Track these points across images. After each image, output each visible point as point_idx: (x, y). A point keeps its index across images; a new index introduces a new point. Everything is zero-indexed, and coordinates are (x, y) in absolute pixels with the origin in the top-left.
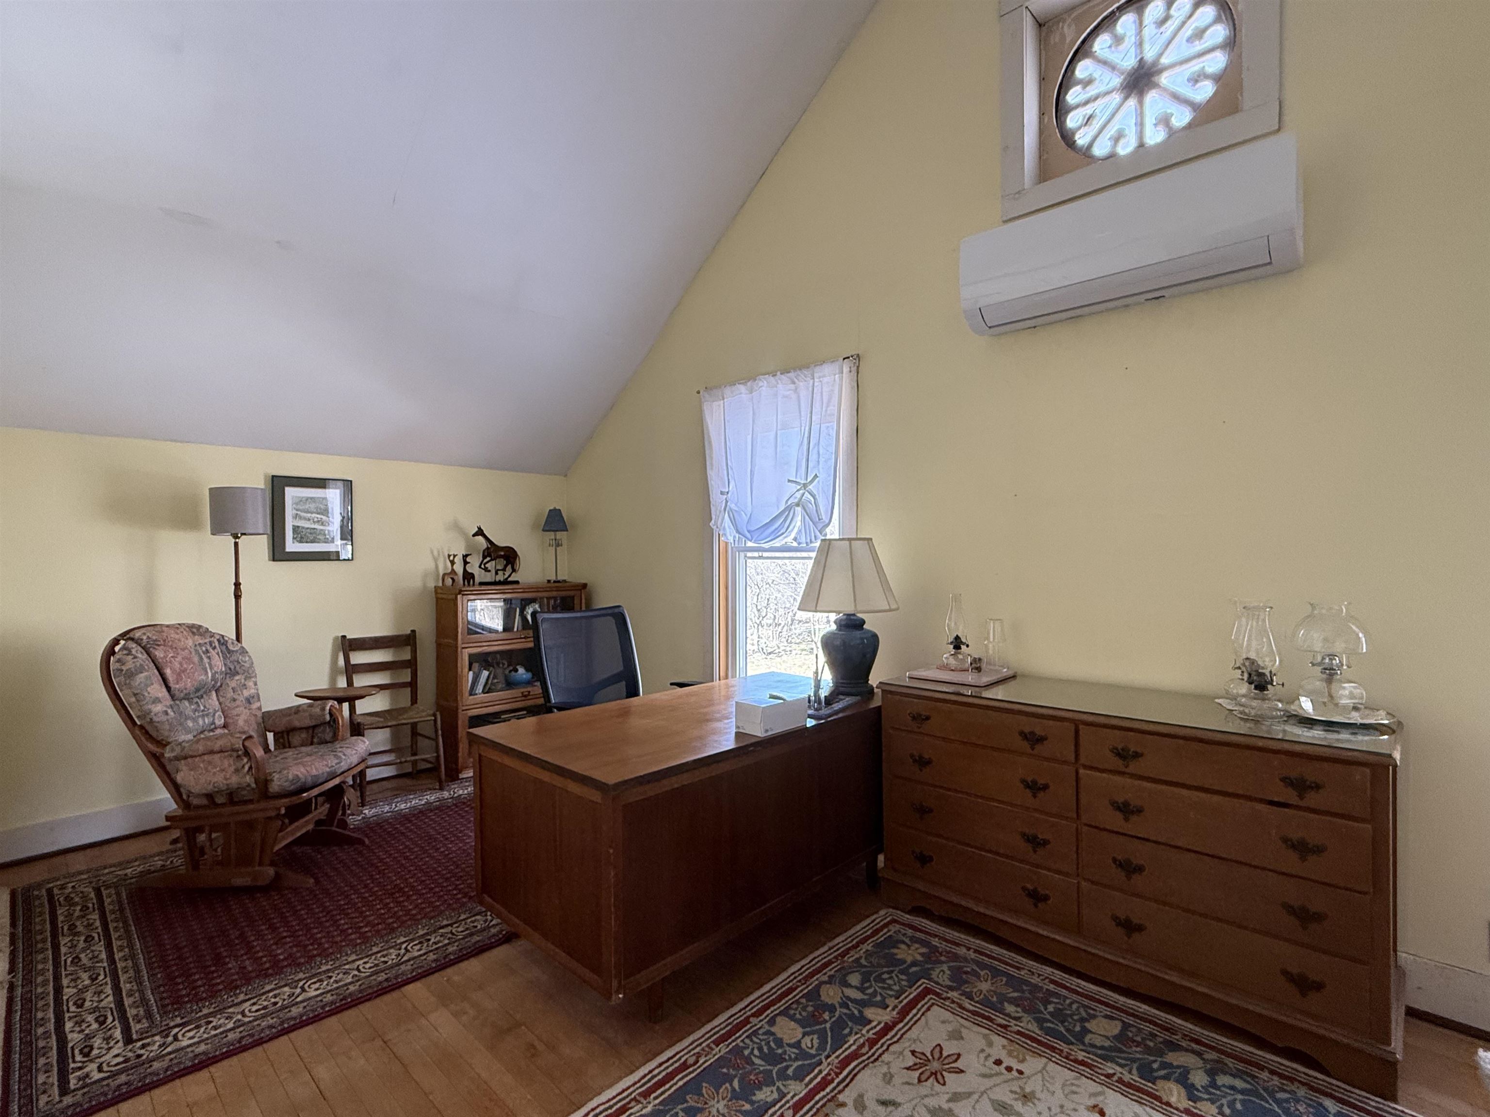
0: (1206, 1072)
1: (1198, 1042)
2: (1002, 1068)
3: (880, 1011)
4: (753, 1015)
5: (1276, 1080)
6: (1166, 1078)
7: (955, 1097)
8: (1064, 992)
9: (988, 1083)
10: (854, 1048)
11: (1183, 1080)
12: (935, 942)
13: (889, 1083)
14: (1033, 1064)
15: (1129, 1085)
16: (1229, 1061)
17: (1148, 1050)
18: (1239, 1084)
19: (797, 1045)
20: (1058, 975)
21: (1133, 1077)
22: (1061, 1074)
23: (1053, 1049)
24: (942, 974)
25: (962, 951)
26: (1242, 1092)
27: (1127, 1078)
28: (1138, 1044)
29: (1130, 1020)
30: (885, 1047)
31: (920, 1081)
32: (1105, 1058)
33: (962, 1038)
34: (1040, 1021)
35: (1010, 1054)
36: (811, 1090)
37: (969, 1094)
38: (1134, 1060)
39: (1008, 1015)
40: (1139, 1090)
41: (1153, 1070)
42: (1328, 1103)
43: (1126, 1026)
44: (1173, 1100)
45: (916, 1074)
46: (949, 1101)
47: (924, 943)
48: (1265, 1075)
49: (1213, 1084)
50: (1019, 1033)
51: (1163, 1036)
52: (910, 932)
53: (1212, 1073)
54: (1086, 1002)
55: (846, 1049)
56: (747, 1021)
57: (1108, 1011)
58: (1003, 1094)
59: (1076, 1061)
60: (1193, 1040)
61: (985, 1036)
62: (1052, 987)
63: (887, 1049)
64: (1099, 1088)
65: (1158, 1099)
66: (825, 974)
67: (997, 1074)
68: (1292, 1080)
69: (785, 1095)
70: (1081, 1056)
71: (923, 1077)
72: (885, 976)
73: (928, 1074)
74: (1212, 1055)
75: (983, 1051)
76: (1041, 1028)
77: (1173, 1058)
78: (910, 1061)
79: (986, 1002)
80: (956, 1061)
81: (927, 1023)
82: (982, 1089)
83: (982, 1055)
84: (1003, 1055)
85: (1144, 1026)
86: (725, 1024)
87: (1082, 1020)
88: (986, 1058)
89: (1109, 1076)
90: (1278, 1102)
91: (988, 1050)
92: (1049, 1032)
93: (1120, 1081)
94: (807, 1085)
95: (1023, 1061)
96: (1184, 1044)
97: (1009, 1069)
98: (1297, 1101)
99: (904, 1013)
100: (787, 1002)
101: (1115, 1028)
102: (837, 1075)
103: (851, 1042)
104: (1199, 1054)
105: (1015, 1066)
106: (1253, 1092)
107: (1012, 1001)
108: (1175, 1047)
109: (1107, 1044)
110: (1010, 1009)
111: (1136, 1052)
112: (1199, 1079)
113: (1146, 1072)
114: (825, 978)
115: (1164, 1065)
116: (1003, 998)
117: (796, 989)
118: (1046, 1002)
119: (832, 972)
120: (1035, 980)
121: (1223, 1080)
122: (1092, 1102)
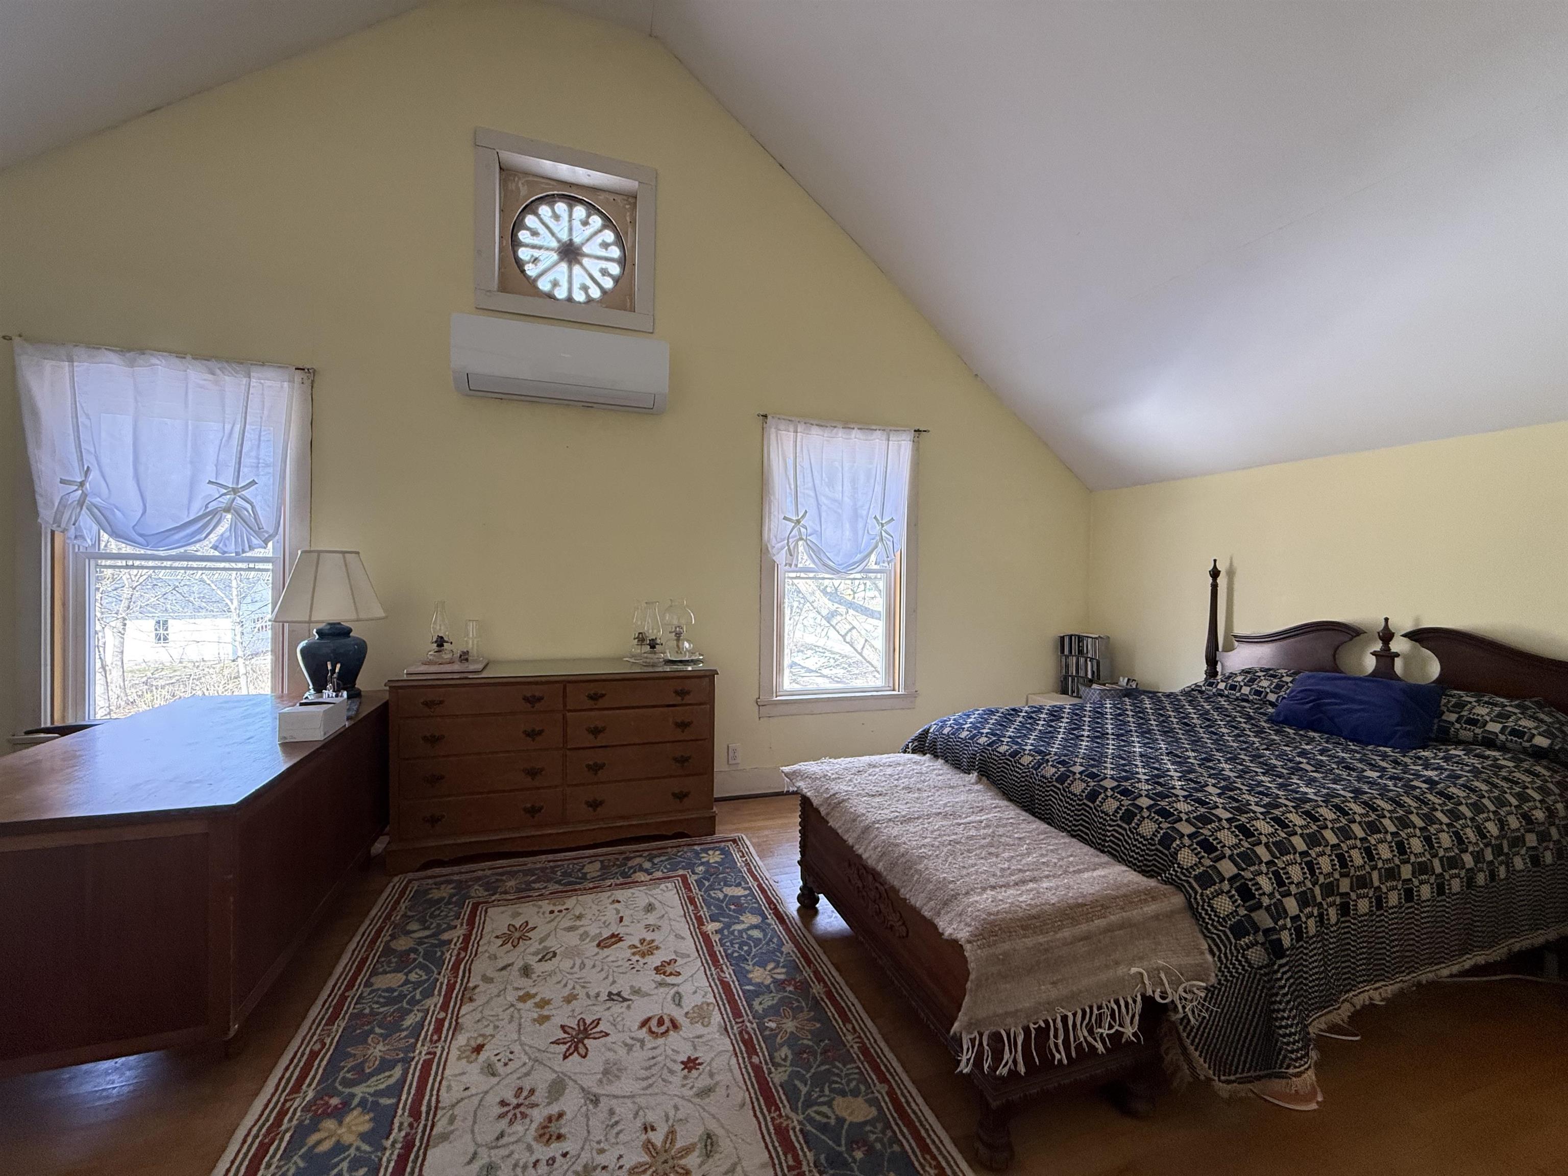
0: (649, 860)
1: (638, 851)
2: (556, 913)
3: (454, 931)
4: (346, 990)
5: (675, 850)
6: (635, 872)
7: (542, 941)
8: (560, 863)
9: (554, 924)
10: (453, 959)
11: (641, 869)
12: (456, 877)
13: (496, 958)
14: (570, 903)
15: (622, 884)
16: (654, 852)
17: (619, 866)
18: (663, 858)
19: (407, 982)
20: (550, 857)
21: (621, 880)
22: (588, 898)
23: (575, 890)
24: (478, 891)
25: (480, 873)
26: (666, 860)
27: (618, 882)
28: (613, 866)
29: (601, 858)
30: (476, 945)
31: (514, 947)
32: (603, 880)
33: (521, 914)
34: (558, 882)
35: (554, 905)
36: (445, 995)
37: (549, 935)
38: (616, 873)
39: (539, 889)
40: (626, 884)
41: (627, 873)
42: (696, 847)
43: (602, 862)
44: (643, 879)
45: (510, 944)
46: (540, 944)
47: (449, 882)
48: (669, 850)
49: (654, 864)
50: (551, 893)
51: (621, 857)
52: (430, 881)
53: (650, 860)
54: (575, 862)
55: (449, 962)
56: (343, 998)
57: (588, 860)
58: (566, 923)
59: (590, 889)
60: (634, 852)
61: (533, 905)
62: (551, 864)
63: (478, 945)
64: (609, 893)
65: (637, 882)
66: (385, 936)
67: (555, 918)
68: (679, 846)
69: (428, 1010)
70: (591, 885)
71: (515, 943)
72: (437, 912)
73: (516, 941)
74: (646, 854)
75: (538, 912)
76: (562, 885)
77: (630, 864)
78: (500, 942)
79: (519, 890)
80: (527, 925)
81: (492, 920)
82: (553, 928)
83: (540, 914)
84: (551, 908)
85: (609, 857)
86: (324, 1010)
87: (579, 870)
88: (544, 913)
89: (610, 886)
90: (680, 857)
91: (542, 910)
92: (565, 885)
93: (616, 885)
94: (439, 995)
95: (564, 903)
96: (632, 855)
97: (560, 911)
98: (686, 852)
99: (471, 923)
100: (369, 968)
101: (598, 865)
102: (456, 977)
103: (448, 957)
104: (641, 856)
105: (563, 908)
106: (670, 859)
107: (534, 882)
108: (629, 859)
109: (599, 874)
110: (536, 886)
111: (615, 870)
112: (647, 865)
113: (625, 875)
114: (387, 938)
115: (630, 868)
116: (528, 883)
117: (367, 958)
118: (554, 873)
119: (390, 932)
120: (538, 866)
121: (656, 860)
122: (610, 900)
